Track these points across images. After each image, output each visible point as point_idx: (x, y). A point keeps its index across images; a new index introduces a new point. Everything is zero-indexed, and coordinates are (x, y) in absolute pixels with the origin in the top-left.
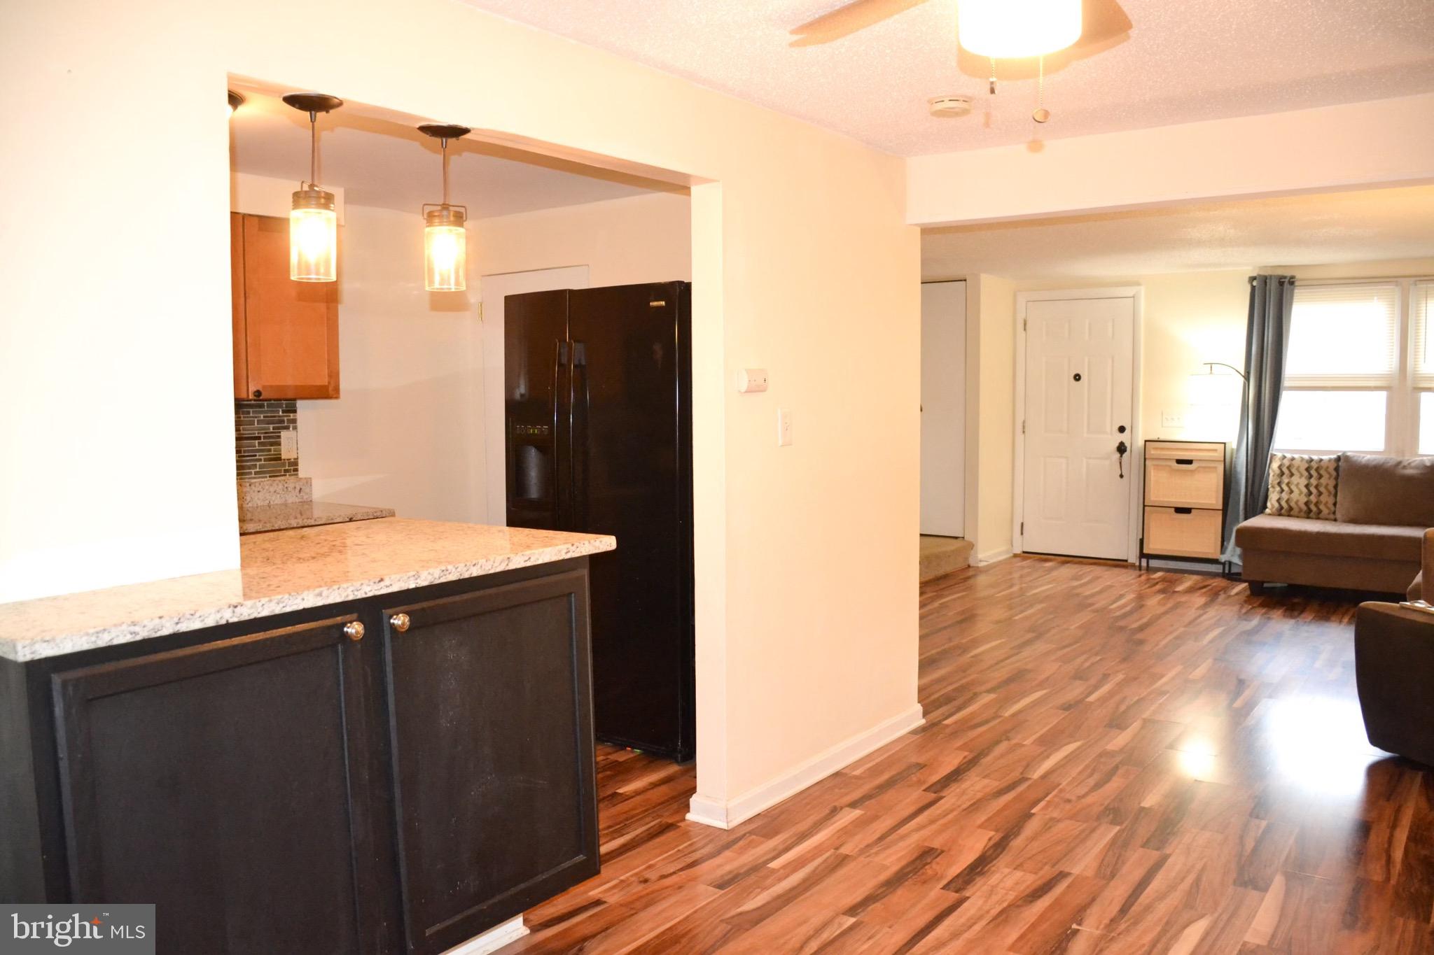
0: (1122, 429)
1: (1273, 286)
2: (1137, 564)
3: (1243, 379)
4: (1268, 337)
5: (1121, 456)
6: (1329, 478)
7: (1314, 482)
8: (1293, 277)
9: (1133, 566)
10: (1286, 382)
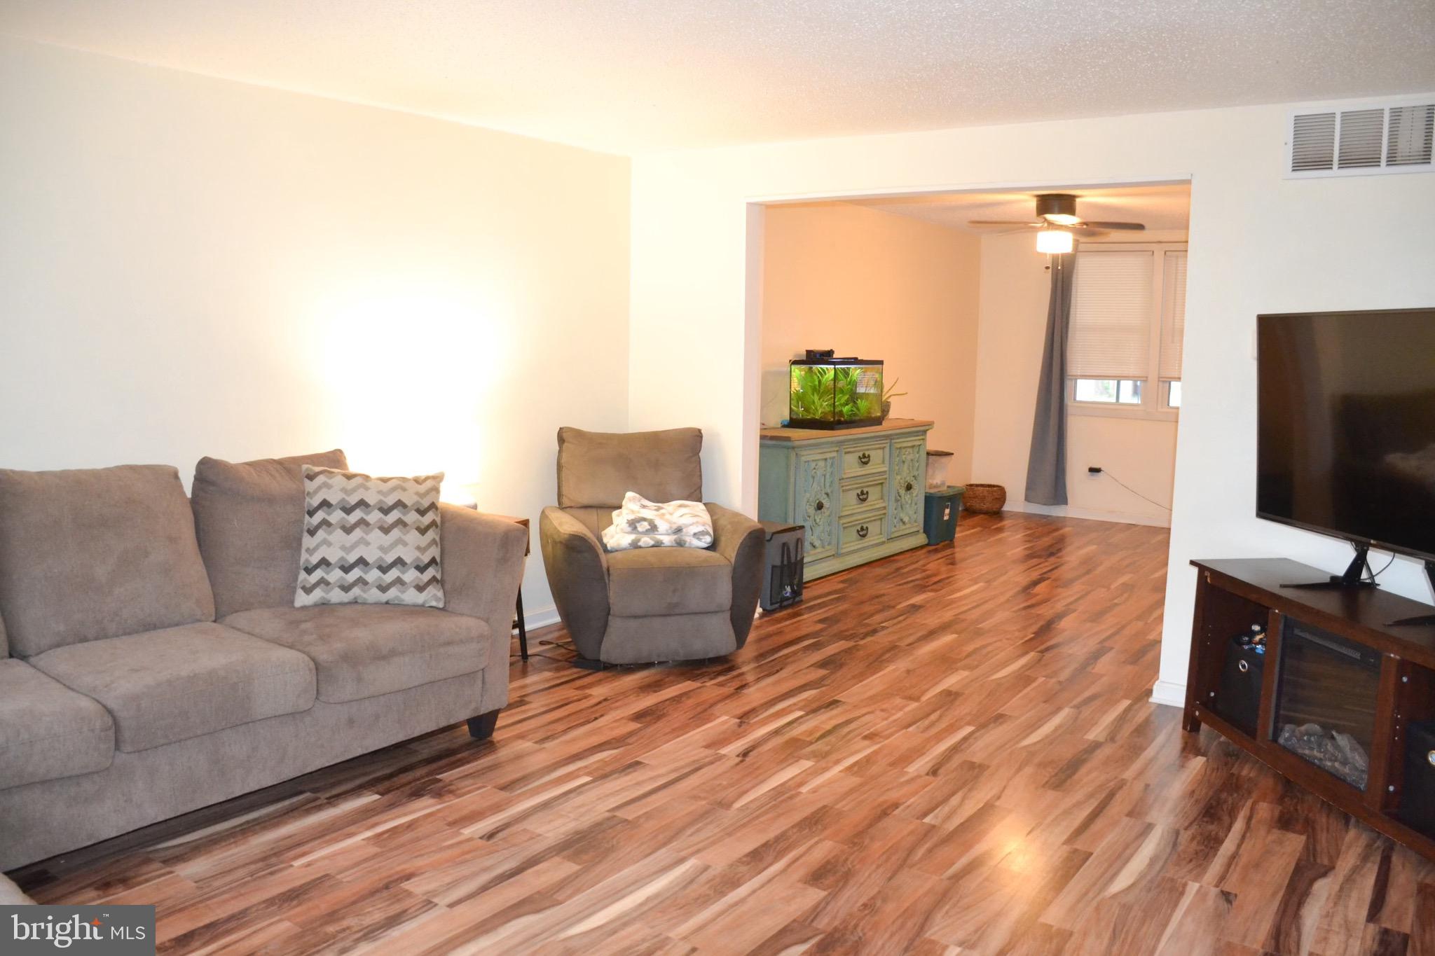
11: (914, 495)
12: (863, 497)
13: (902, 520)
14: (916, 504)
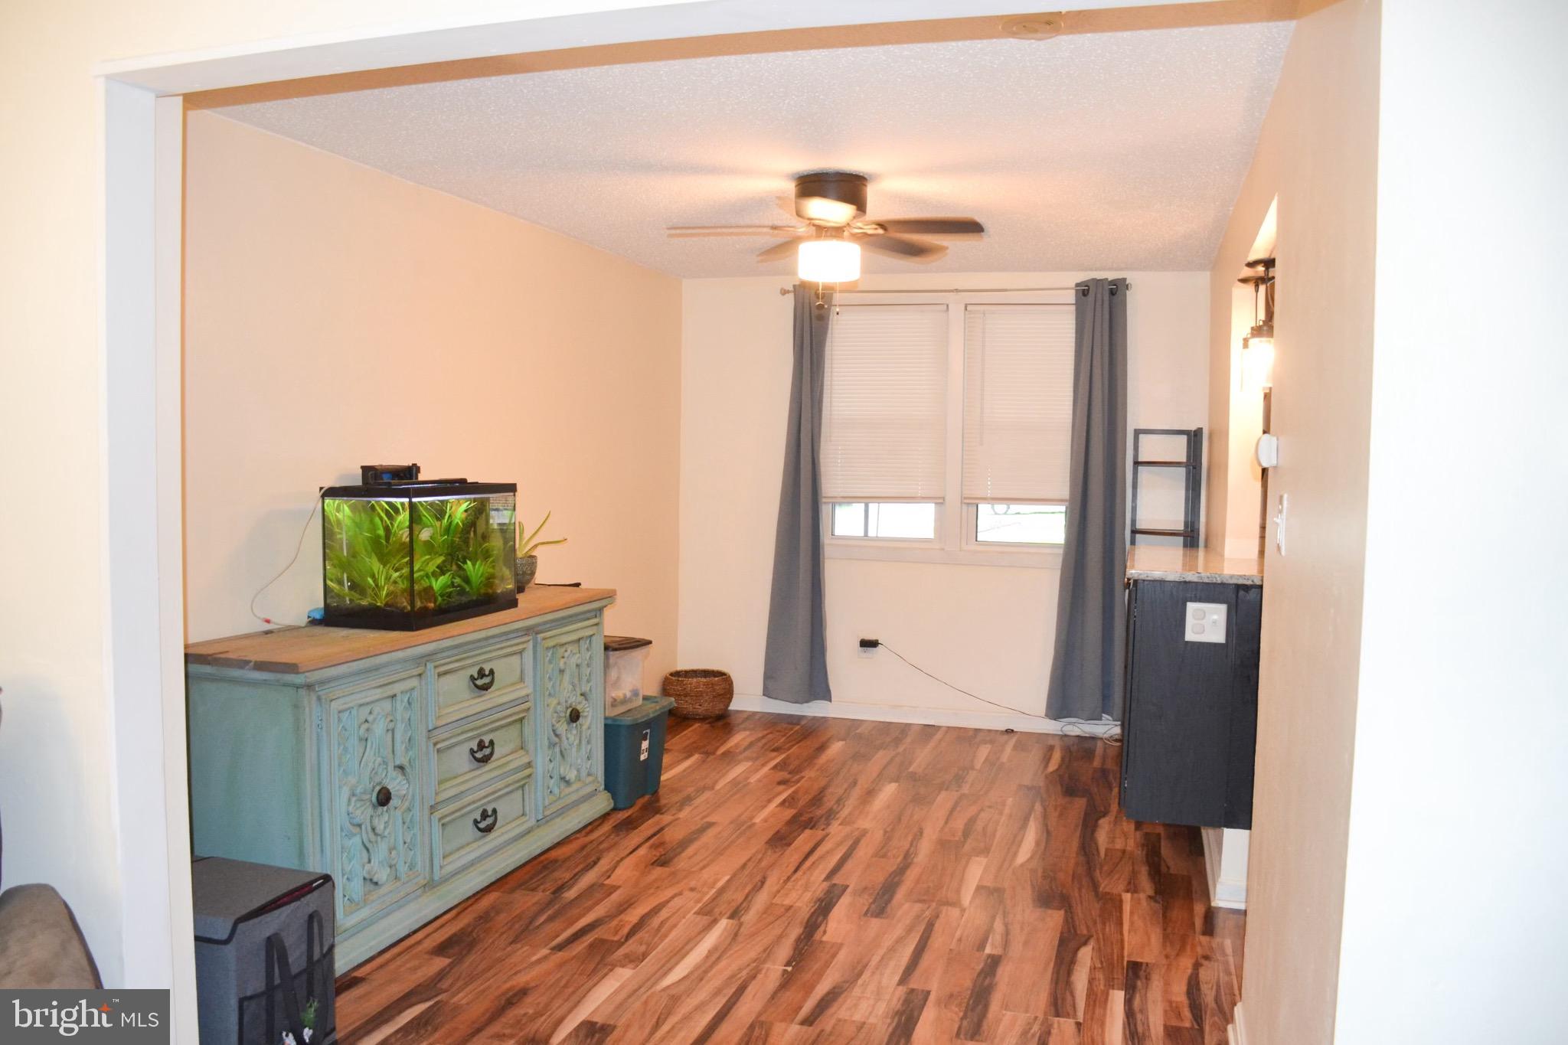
11: (584, 727)
12: (483, 754)
13: (563, 779)
14: (589, 742)
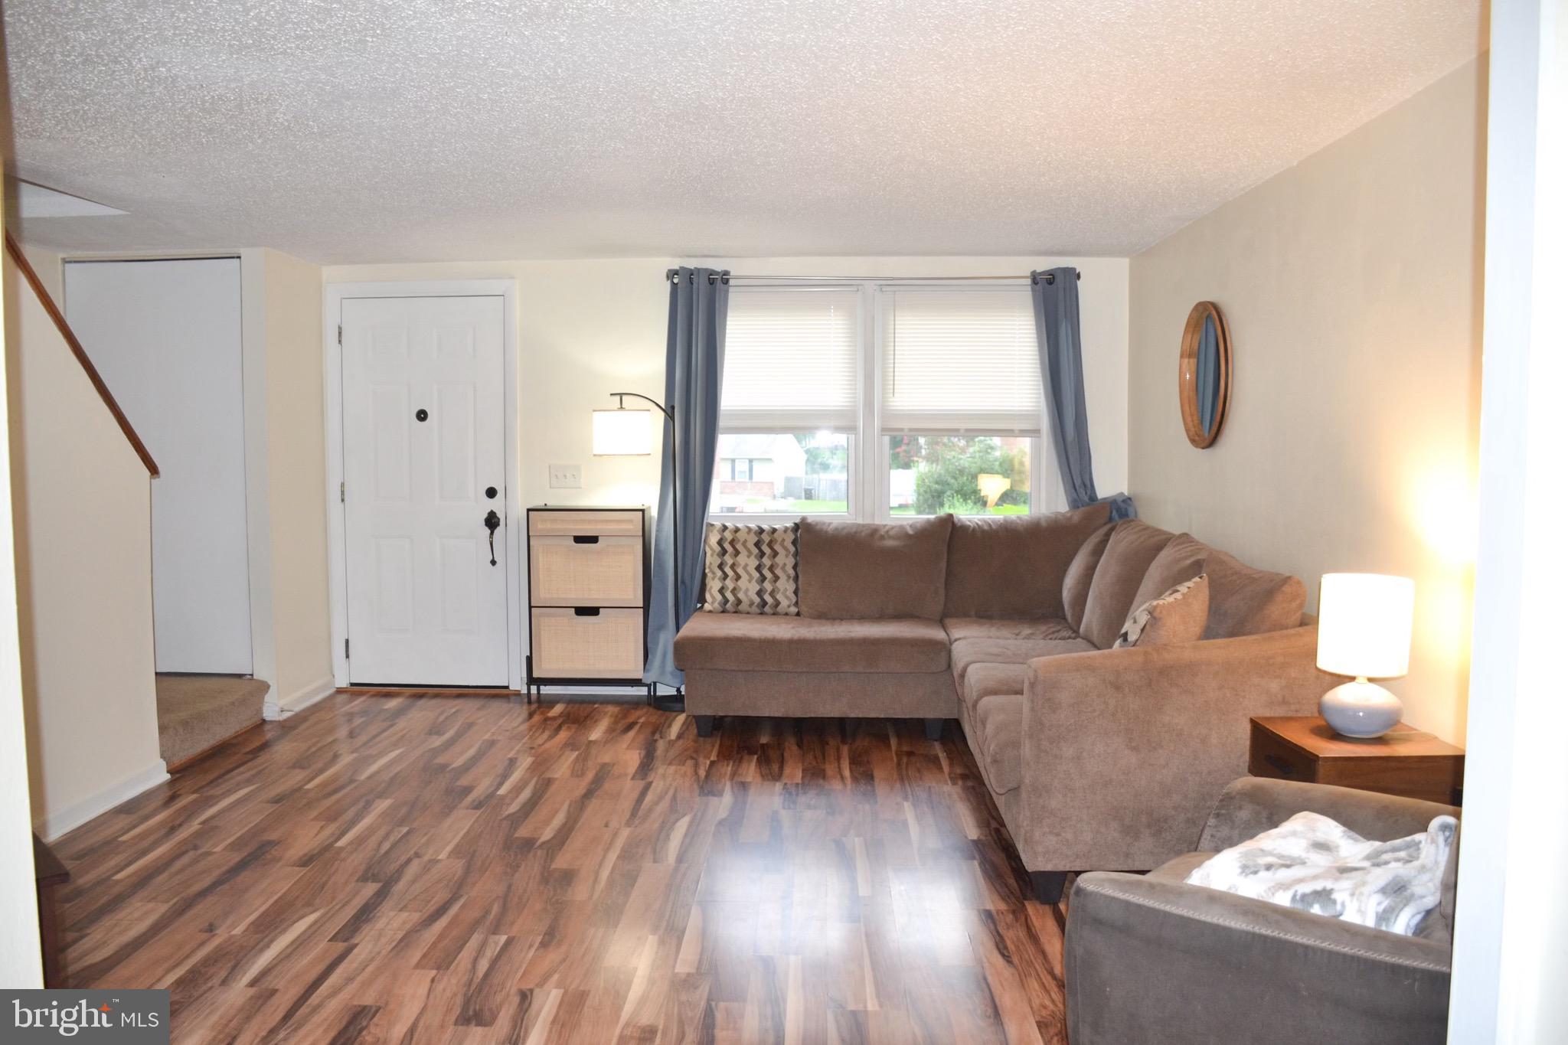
0: (491, 493)
1: (701, 283)
2: (524, 691)
3: (662, 415)
4: (697, 354)
5: (492, 533)
6: (787, 556)
7: (766, 561)
8: (726, 273)
9: (518, 694)
10: (722, 422)
